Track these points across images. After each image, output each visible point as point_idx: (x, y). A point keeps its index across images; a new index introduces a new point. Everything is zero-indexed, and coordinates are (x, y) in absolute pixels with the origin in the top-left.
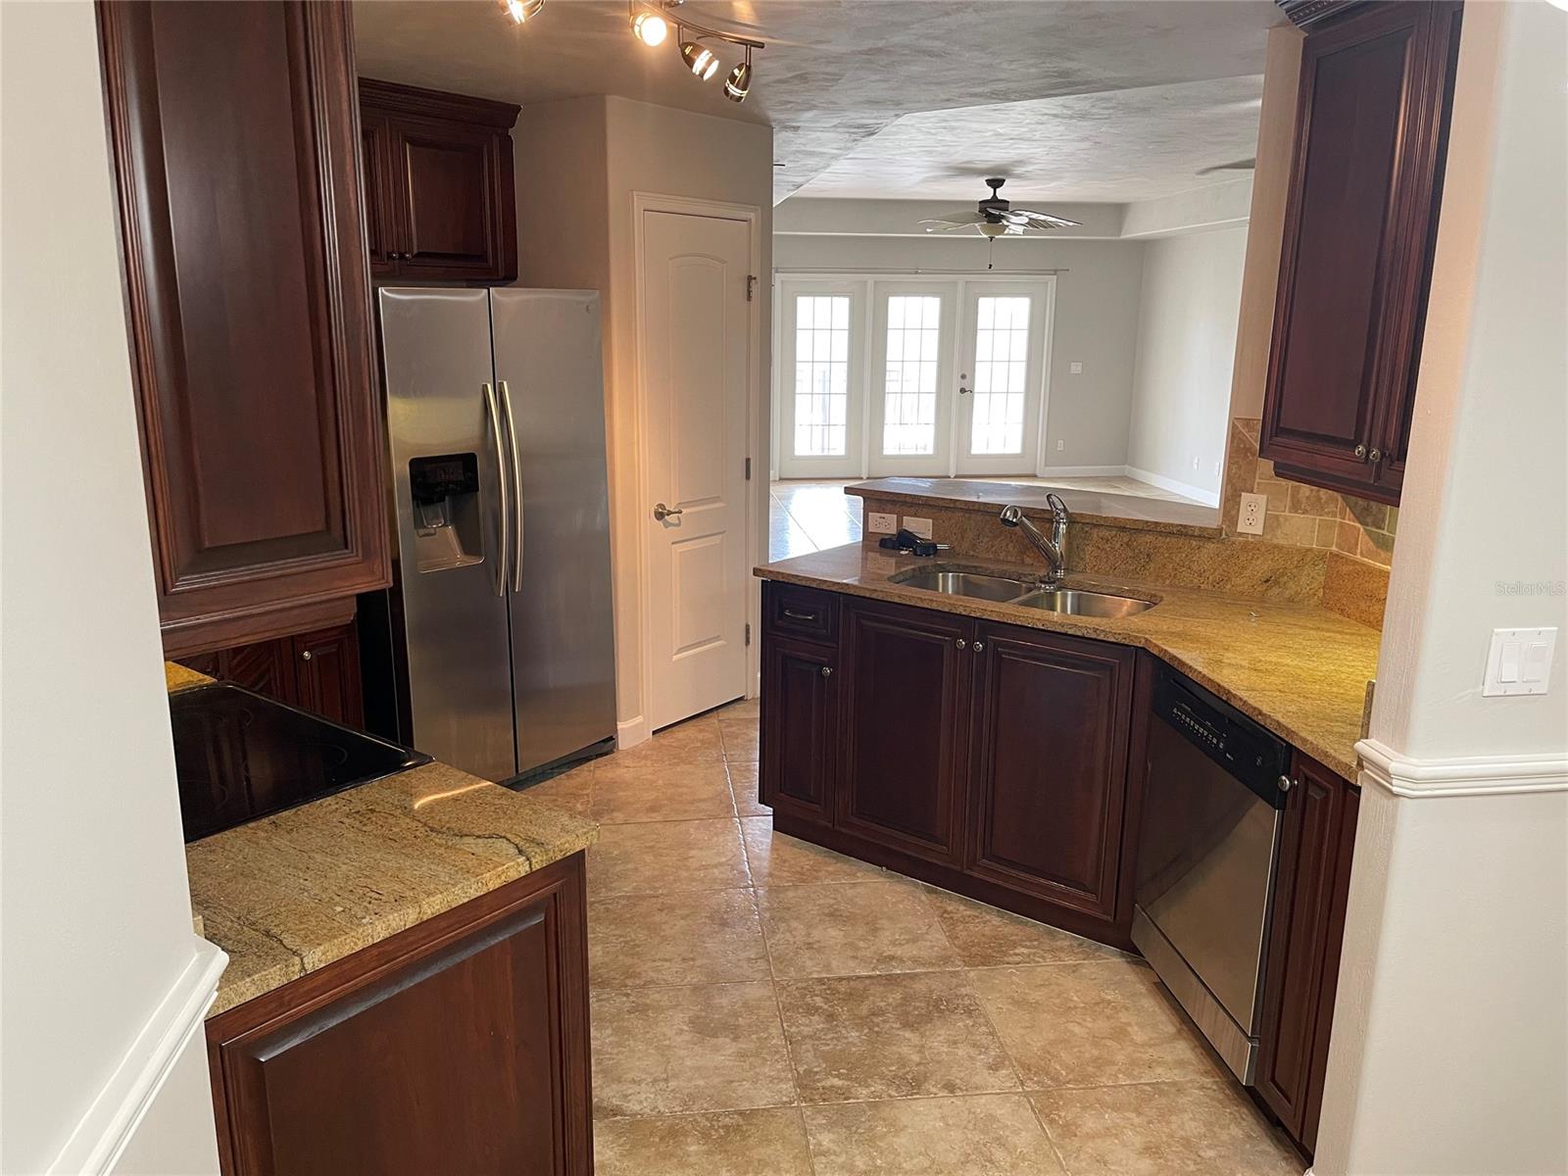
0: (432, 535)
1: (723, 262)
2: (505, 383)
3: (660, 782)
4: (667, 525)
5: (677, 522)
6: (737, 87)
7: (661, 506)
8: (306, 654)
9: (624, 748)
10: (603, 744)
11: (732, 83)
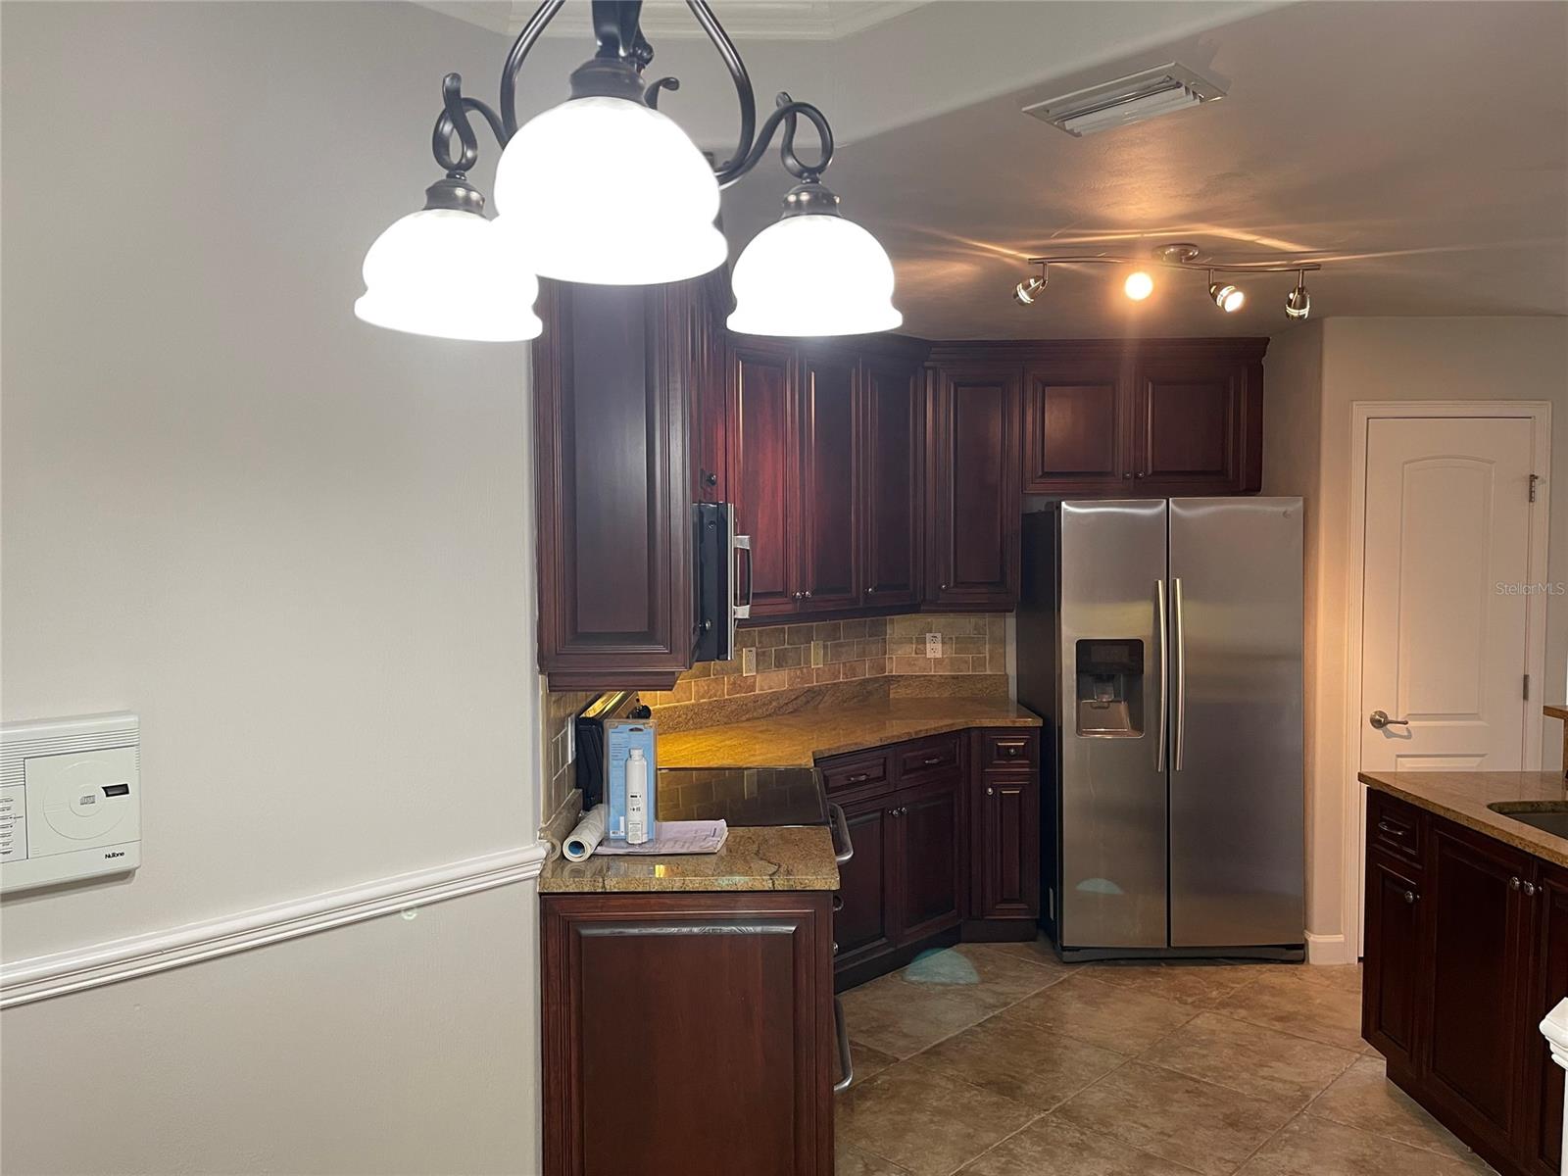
0: (1104, 708)
1: (1491, 462)
2: (1178, 580)
3: (1318, 1001)
4: (1390, 735)
5: (1406, 734)
6: (1294, 308)
7: (1381, 714)
8: (990, 790)
9: (1316, 964)
10: (1284, 950)
11: (1290, 306)
